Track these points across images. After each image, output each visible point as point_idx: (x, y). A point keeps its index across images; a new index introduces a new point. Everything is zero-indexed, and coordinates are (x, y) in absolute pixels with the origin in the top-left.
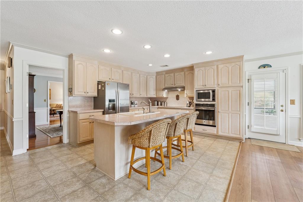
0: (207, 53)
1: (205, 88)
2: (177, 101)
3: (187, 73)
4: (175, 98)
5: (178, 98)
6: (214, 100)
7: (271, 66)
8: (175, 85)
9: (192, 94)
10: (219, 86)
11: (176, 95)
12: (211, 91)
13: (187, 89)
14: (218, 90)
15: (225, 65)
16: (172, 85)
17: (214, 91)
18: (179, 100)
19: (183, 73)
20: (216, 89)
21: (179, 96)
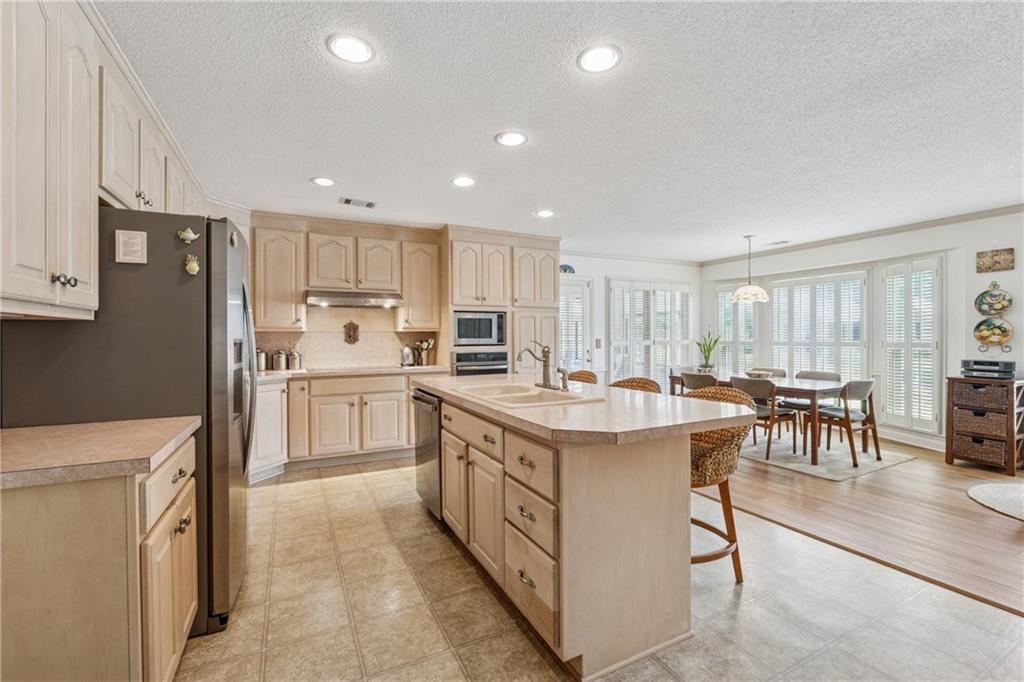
0: (539, 214)
1: (482, 306)
2: (348, 346)
3: (407, 248)
4: (342, 336)
5: (352, 334)
6: (501, 341)
7: (573, 272)
8: (360, 285)
9: (427, 321)
10: (516, 304)
11: (347, 321)
12: (494, 318)
13: (410, 305)
14: (513, 313)
15: (528, 251)
16: (346, 285)
17: (501, 317)
18: (357, 343)
19: (392, 245)
20: (509, 310)
21: (360, 329)
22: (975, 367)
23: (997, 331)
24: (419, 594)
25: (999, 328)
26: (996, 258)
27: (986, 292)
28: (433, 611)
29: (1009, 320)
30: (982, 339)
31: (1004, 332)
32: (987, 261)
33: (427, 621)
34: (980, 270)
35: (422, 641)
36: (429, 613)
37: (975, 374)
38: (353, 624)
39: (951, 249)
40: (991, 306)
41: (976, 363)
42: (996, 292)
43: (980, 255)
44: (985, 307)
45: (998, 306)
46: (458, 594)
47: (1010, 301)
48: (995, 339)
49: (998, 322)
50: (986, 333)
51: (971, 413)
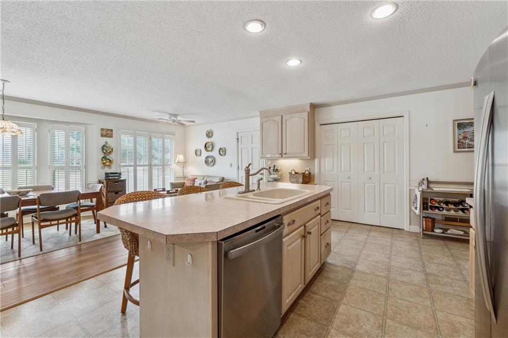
22: (111, 175)
23: (108, 161)
24: (340, 309)
25: (108, 159)
26: (107, 132)
27: (104, 145)
28: (342, 298)
29: (112, 157)
30: (104, 163)
31: (110, 161)
32: (104, 132)
33: (348, 296)
34: (102, 136)
35: (357, 292)
36: (345, 299)
37: (110, 178)
38: (385, 317)
39: (91, 124)
40: (106, 151)
41: (111, 173)
42: (107, 146)
43: (102, 129)
44: (105, 151)
45: (109, 151)
46: (324, 297)
47: (112, 149)
48: (108, 164)
49: (108, 157)
50: (105, 161)
51: (114, 193)
